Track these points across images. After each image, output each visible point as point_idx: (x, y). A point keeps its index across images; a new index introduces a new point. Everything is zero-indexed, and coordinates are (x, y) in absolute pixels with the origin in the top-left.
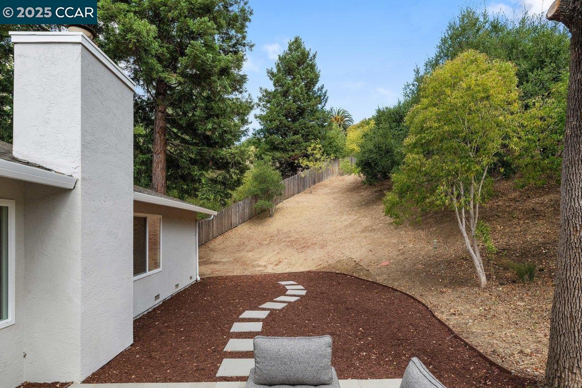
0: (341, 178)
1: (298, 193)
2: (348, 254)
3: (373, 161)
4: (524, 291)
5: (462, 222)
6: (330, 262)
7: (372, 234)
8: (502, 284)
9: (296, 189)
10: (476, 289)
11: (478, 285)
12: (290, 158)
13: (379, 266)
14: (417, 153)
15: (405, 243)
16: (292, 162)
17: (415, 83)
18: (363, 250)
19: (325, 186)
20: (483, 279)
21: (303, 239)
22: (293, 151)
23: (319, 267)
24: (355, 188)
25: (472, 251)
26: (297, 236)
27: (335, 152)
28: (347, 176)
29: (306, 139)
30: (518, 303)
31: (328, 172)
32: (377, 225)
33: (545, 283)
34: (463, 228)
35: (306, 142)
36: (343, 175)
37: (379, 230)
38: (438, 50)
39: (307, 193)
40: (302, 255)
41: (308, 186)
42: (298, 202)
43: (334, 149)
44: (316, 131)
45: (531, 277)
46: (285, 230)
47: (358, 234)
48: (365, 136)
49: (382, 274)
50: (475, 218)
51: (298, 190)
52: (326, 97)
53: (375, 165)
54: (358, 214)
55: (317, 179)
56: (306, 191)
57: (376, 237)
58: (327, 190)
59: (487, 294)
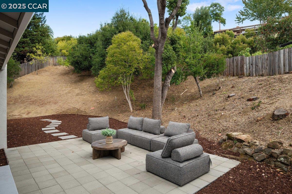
0: (55, 67)
1: (28, 74)
2: (72, 105)
3: (80, 62)
4: (143, 112)
5: (125, 90)
6: (63, 110)
7: (82, 96)
8: (136, 111)
9: (26, 71)
10: (130, 113)
11: (130, 112)
12: (21, 51)
13: (90, 109)
14: (112, 64)
15: (99, 100)
16: (23, 54)
17: (101, 30)
18: (80, 103)
19: (46, 71)
20: (132, 109)
21: (41, 100)
22: (23, 48)
23: (57, 113)
24: (66, 73)
25: (128, 100)
26: (36, 99)
27: (51, 52)
28: (58, 66)
29: (32, 42)
30: (142, 115)
31: (47, 64)
32: (84, 92)
33: (148, 109)
34: (125, 92)
35: (33, 44)
36: (56, 66)
37: (85, 95)
38: (112, 21)
39: (34, 74)
40: (44, 108)
41: (34, 70)
42: (29, 80)
43: (51, 50)
44: (39, 38)
45: (144, 108)
46: (25, 95)
47: (75, 97)
48: (73, 48)
49: (93, 112)
50: (129, 89)
51: (28, 72)
52: (45, 20)
53: (80, 64)
54: (71, 87)
55: (40, 66)
56: (33, 73)
57: (85, 98)
58: (48, 73)
59: (133, 114)
